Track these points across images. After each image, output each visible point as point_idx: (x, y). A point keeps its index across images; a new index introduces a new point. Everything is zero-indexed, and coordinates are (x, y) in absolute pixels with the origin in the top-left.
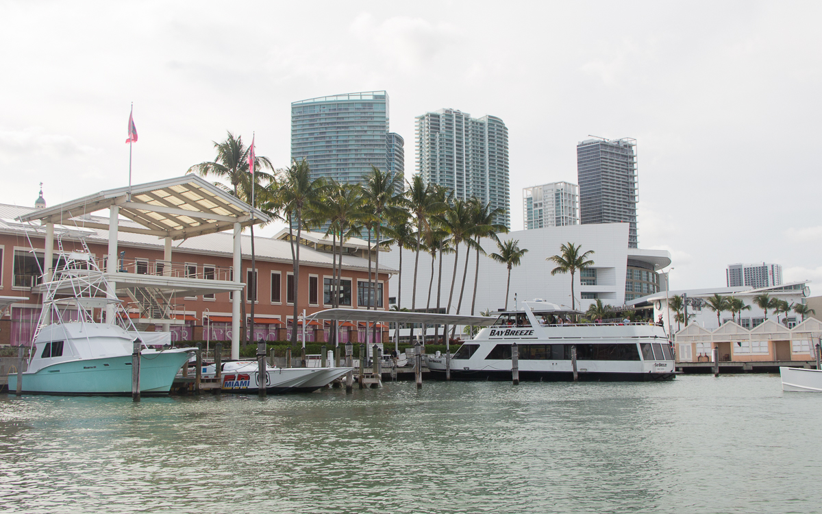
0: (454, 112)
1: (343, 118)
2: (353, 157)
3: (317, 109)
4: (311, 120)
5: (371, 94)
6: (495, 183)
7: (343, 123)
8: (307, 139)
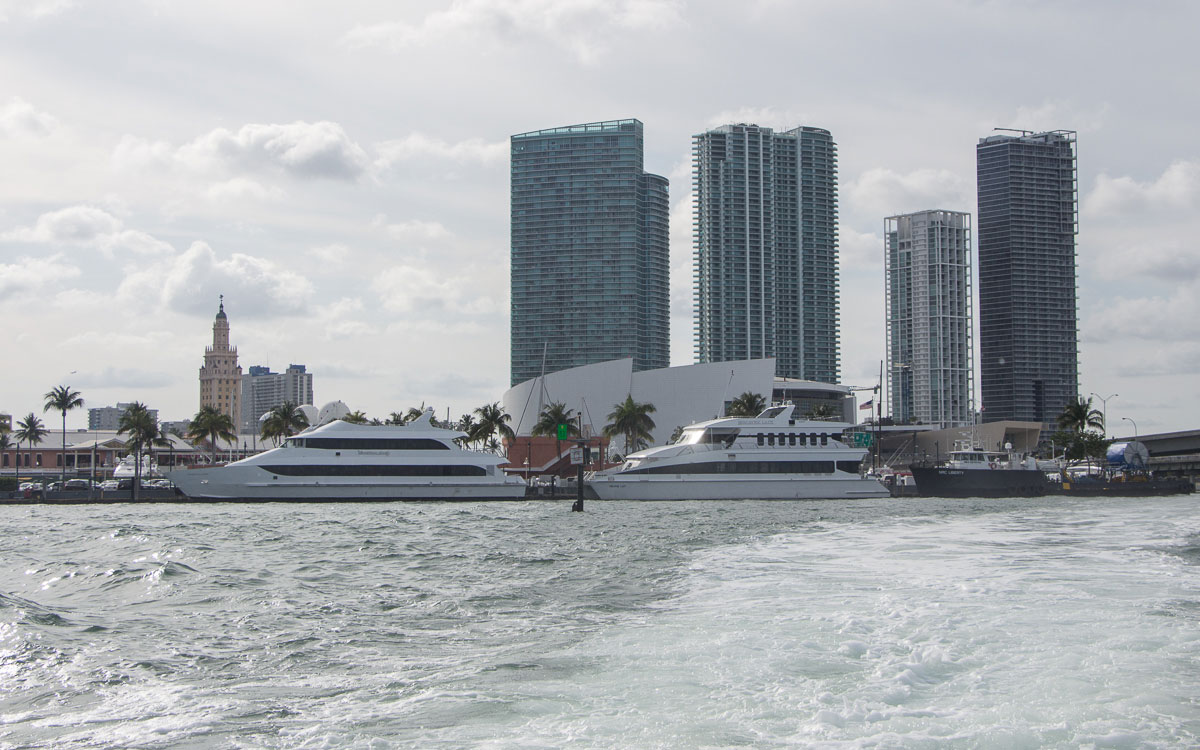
0: (747, 129)
1: (578, 158)
2: (592, 211)
3: (544, 145)
4: (536, 161)
5: (616, 123)
6: (812, 228)
7: (579, 164)
8: (532, 186)
